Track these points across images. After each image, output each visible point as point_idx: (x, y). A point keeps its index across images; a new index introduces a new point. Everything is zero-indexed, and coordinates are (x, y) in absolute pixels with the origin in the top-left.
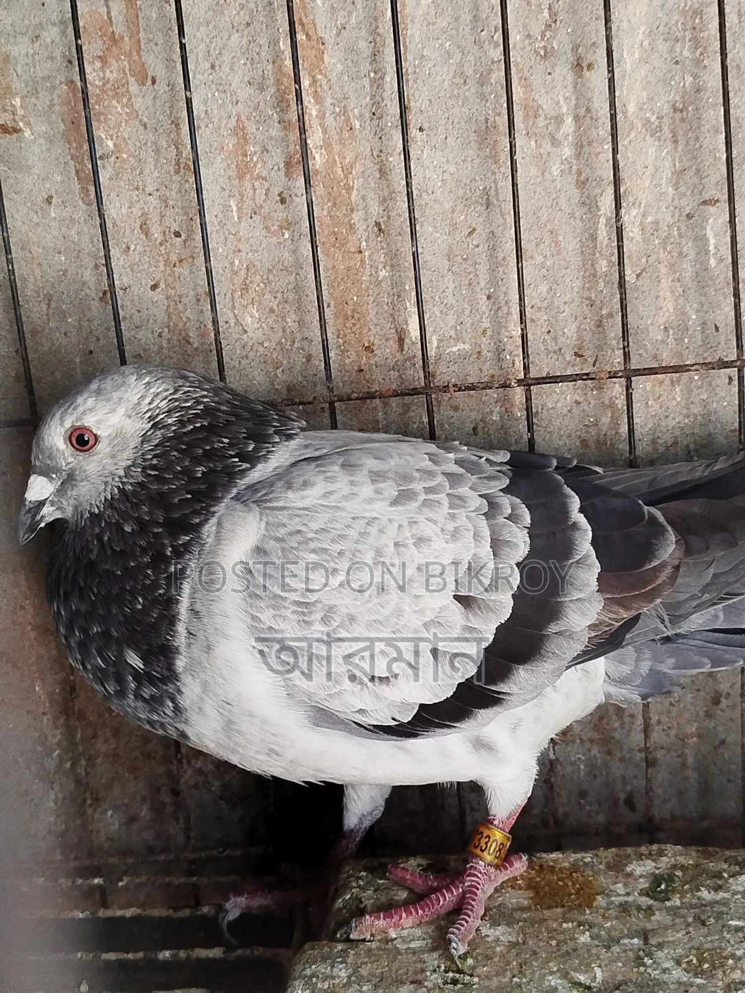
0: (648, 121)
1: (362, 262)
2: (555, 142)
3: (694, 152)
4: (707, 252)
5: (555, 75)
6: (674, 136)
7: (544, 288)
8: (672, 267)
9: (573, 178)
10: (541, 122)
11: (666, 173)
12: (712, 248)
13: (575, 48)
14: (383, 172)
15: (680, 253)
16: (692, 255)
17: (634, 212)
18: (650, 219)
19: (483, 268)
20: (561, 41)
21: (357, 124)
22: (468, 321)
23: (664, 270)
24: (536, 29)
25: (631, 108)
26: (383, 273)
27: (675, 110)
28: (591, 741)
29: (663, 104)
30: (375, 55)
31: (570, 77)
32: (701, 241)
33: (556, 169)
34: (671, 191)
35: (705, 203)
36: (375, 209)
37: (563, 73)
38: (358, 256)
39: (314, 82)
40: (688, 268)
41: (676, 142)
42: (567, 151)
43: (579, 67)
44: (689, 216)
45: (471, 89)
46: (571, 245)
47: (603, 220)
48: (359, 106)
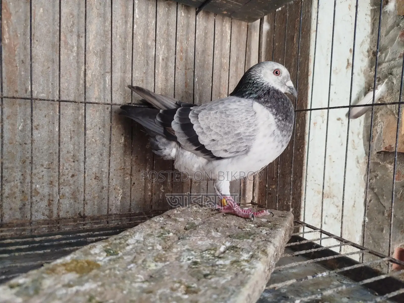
0: (94, 52)
1: (17, 69)
2: (72, 52)
3: (104, 61)
4: (106, 83)
5: (73, 37)
6: (100, 56)
7: (66, 84)
8: (98, 85)
9: (75, 61)
10: (69, 46)
11: (98, 64)
12: (107, 82)
13: (78, 32)
14: (25, 48)
15: (100, 82)
16: (103, 83)
17: (90, 71)
18: (93, 73)
19: (51, 77)
20: (75, 29)
21: (19, 35)
22: (46, 89)
23: (96, 85)
24: (69, 25)
25: (91, 48)
26: (23, 73)
27: (101, 51)
28: (71, 198)
29: (98, 49)
30: (26, 20)
31: (76, 38)
32: (105, 81)
33: (72, 58)
34: (99, 68)
35: (106, 72)
36: (22, 57)
37: (75, 37)
38: (16, 68)
39: (7, 22)
40: (102, 86)
41: (100, 58)
42: (75, 54)
43: (79, 36)
44: (103, 75)
45: (51, 35)
46: (74, 76)
47: (82, 72)
48: (20, 31)
